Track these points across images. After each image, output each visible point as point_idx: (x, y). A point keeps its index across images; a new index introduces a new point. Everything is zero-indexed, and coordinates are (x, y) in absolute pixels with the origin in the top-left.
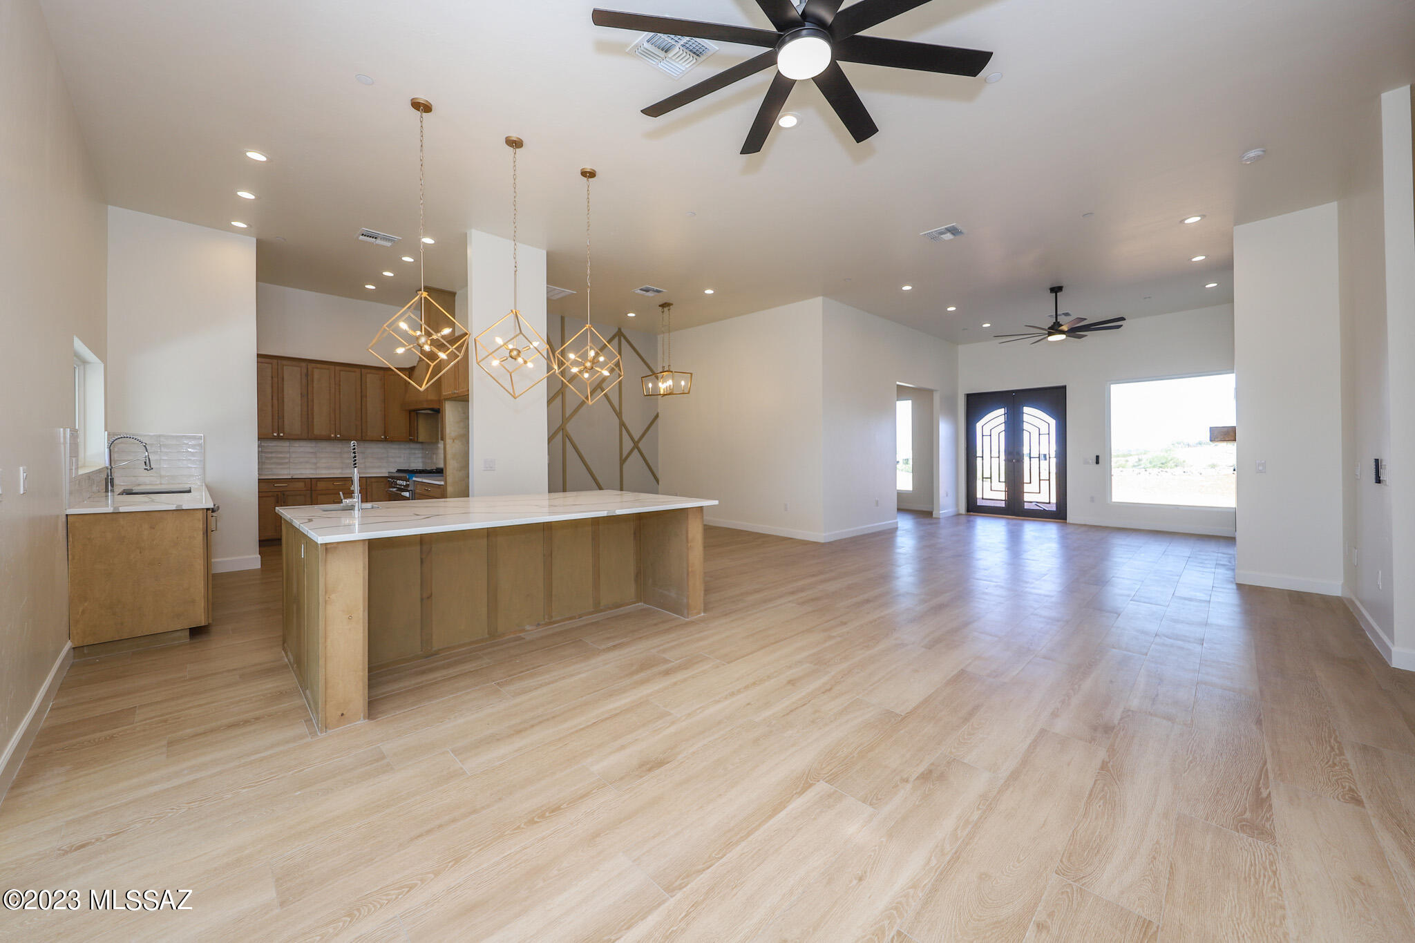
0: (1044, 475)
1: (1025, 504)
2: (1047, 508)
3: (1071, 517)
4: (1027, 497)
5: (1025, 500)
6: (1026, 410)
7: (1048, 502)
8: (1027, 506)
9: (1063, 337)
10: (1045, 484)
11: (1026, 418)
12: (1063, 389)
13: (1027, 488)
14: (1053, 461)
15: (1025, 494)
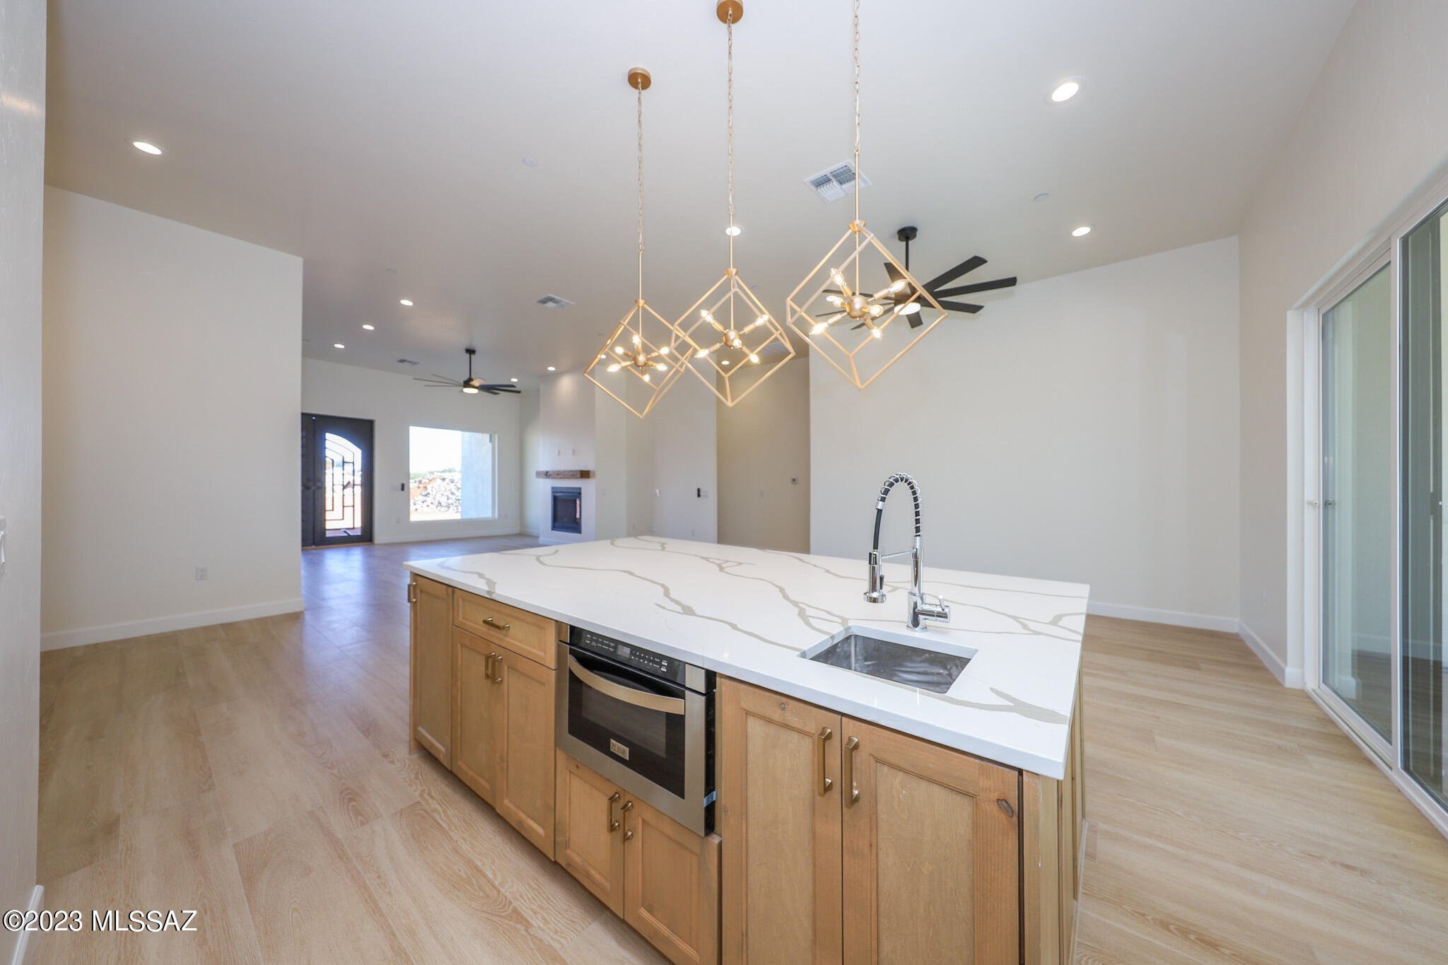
0: (348, 502)
1: (327, 532)
2: (351, 533)
3: (379, 537)
4: (329, 525)
5: (327, 527)
6: (328, 436)
7: (352, 527)
8: (328, 534)
9: (475, 391)
10: (348, 511)
11: (328, 444)
12: (370, 423)
13: (328, 515)
14: (358, 490)
15: (327, 522)
